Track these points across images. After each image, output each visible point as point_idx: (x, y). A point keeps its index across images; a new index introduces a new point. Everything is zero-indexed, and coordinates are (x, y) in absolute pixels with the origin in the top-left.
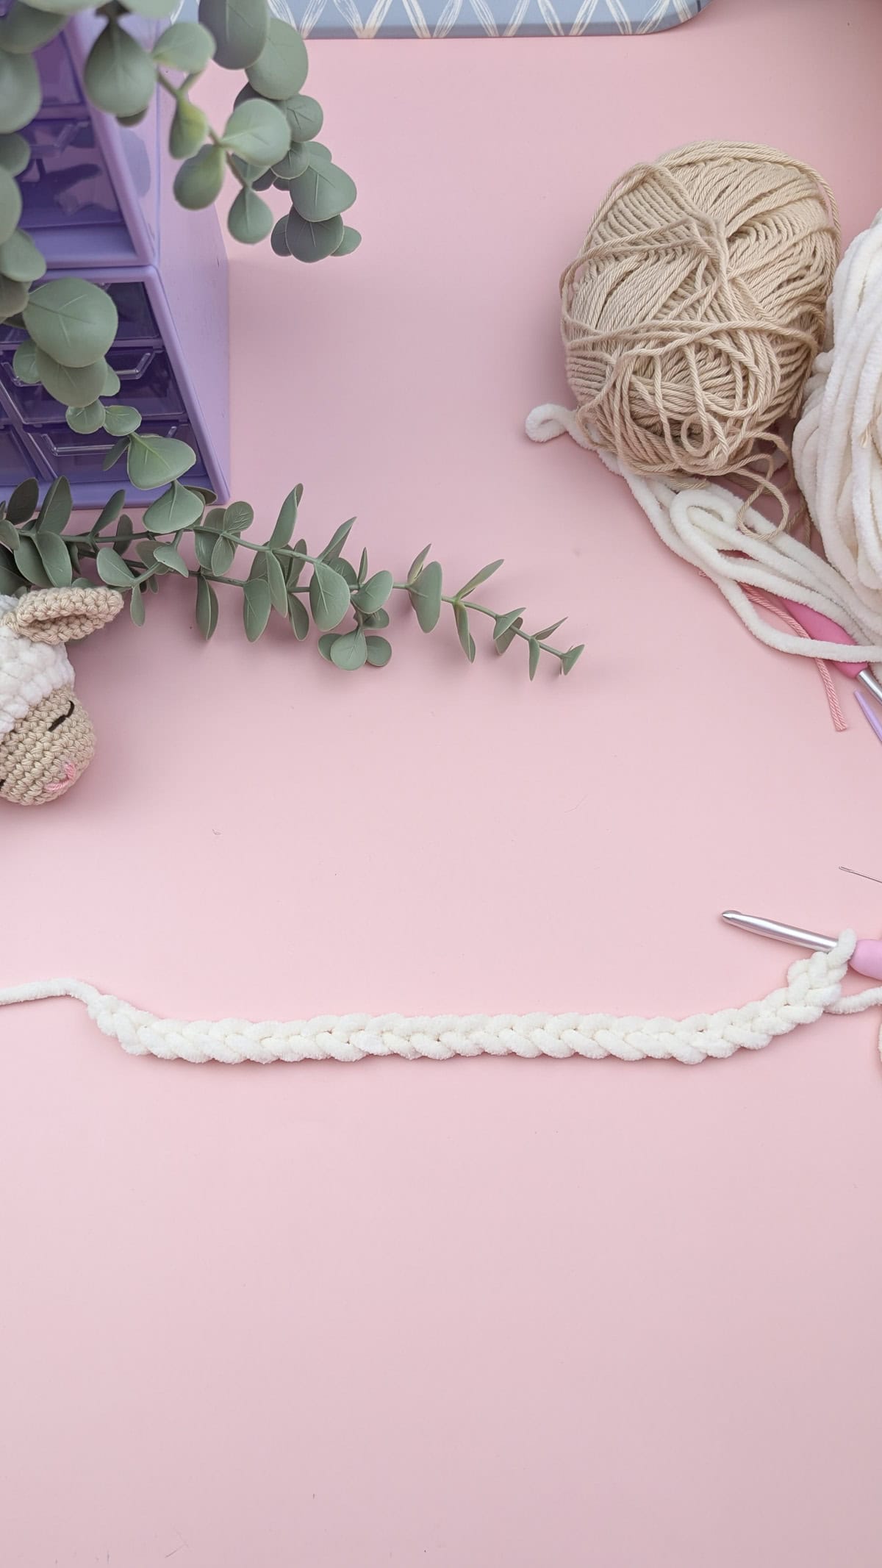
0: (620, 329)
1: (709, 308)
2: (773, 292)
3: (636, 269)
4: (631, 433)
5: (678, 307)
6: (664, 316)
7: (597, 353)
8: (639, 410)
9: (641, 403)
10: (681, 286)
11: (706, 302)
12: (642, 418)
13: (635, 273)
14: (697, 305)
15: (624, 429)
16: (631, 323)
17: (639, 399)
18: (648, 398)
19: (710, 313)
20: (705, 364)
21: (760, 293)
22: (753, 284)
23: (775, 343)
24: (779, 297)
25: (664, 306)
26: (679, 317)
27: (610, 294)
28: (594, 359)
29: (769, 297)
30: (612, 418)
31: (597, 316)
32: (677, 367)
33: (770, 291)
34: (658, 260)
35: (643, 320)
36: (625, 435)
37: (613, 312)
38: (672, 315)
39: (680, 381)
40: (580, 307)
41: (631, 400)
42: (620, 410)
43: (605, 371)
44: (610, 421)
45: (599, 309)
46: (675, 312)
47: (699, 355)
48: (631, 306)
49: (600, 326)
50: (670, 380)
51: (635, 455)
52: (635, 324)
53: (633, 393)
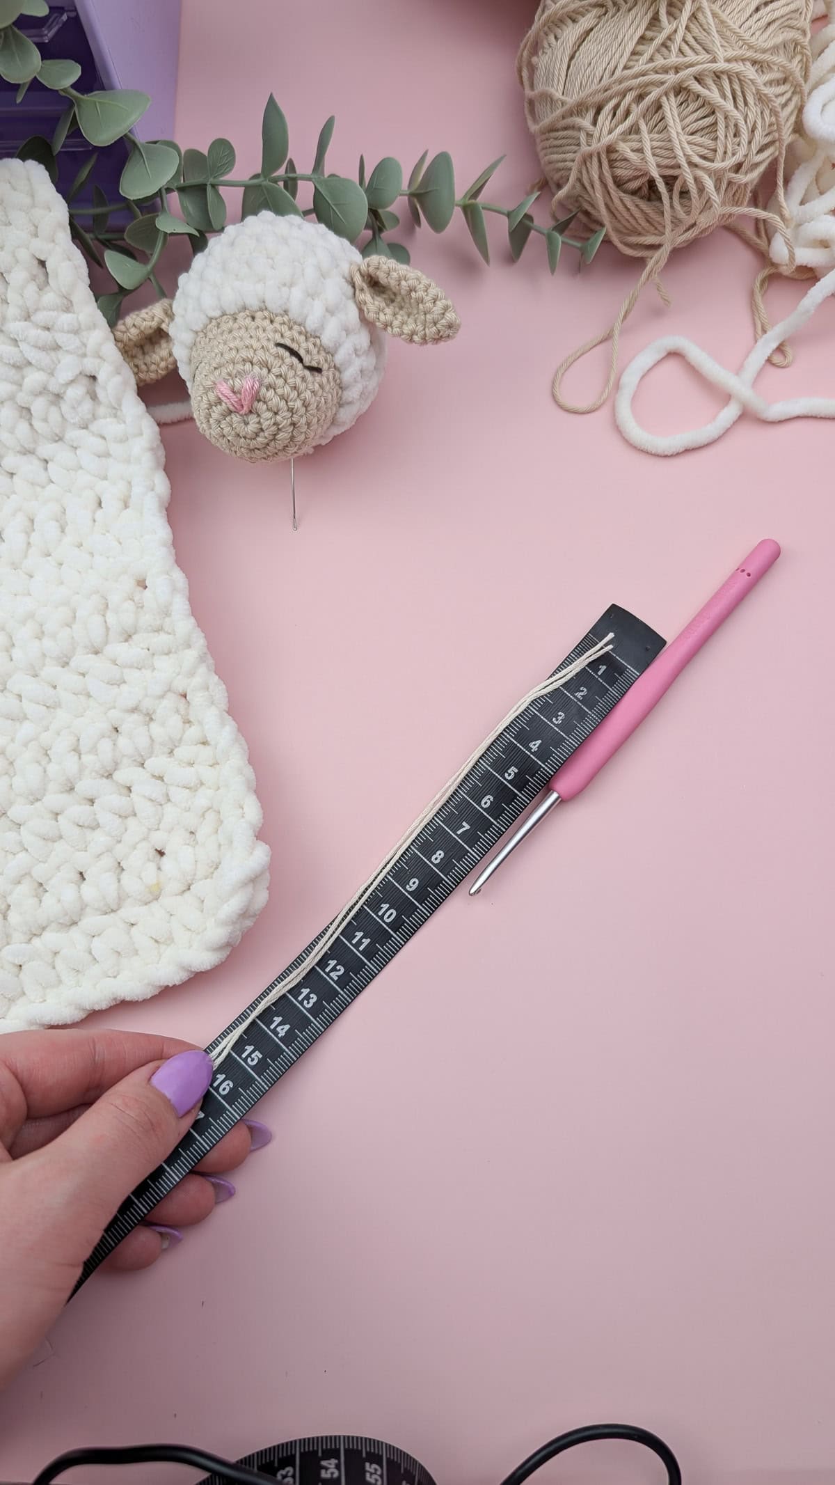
0: (588, 91)
1: (683, 43)
2: (751, 16)
3: (596, 26)
4: (617, 201)
5: (649, 50)
6: (635, 63)
7: (569, 121)
8: (622, 172)
9: (624, 164)
10: (647, 29)
11: (679, 37)
12: (627, 182)
13: (595, 30)
14: (669, 43)
15: (608, 198)
16: (600, 80)
17: (620, 160)
18: (632, 156)
19: (686, 48)
20: (688, 106)
21: (738, 19)
22: (728, 11)
23: (761, 73)
24: (759, 20)
25: (634, 53)
26: (651, 60)
27: (572, 58)
28: (566, 128)
29: (748, 22)
30: (593, 188)
31: (562, 82)
32: (657, 115)
33: (748, 15)
34: (618, 10)
35: (613, 74)
36: (611, 205)
37: (579, 73)
38: (643, 60)
39: (662, 131)
40: (543, 79)
41: (612, 163)
42: (600, 178)
43: (579, 138)
44: (591, 192)
45: (563, 75)
46: (646, 56)
47: (679, 97)
48: (597, 62)
49: (567, 93)
50: (652, 131)
51: (625, 226)
52: (605, 82)
53: (614, 156)
